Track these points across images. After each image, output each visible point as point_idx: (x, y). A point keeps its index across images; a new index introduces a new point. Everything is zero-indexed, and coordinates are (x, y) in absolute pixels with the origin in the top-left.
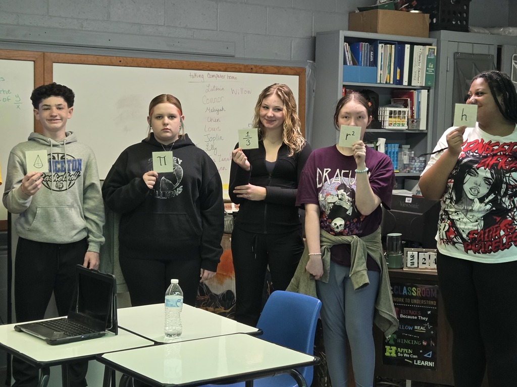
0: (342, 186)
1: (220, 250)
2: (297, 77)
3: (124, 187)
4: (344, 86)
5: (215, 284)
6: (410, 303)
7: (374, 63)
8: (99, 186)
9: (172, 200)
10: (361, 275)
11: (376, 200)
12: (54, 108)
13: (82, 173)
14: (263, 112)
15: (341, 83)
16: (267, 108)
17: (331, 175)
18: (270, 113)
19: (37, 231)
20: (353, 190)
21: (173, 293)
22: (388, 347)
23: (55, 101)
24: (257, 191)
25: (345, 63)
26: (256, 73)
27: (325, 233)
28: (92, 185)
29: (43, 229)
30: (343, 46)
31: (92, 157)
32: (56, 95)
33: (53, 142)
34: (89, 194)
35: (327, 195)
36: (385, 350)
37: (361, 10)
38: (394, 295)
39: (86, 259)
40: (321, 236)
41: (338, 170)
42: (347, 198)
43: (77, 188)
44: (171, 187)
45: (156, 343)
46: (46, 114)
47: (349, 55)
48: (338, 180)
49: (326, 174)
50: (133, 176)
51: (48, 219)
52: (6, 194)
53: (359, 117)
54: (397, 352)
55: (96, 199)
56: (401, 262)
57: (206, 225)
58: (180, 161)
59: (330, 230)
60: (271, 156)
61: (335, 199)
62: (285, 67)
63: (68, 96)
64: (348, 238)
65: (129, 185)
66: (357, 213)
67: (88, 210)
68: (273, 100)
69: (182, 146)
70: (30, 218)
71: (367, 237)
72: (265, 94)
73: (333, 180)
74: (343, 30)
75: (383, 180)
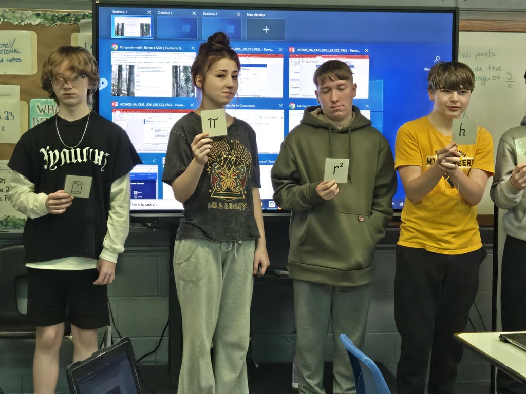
52: (493, 186)
70: (520, 214)
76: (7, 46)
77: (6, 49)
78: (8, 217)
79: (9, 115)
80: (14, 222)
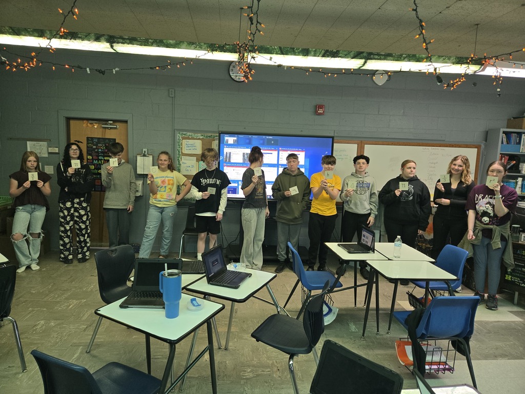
0: (489, 203)
1: (428, 223)
2: (477, 149)
3: (387, 195)
4: (501, 154)
5: (427, 235)
6: (521, 258)
7: (519, 143)
8: (377, 194)
9: (407, 202)
10: (497, 243)
11: (506, 210)
12: (361, 164)
13: (370, 188)
14: (453, 166)
15: (499, 152)
16: (455, 165)
17: (483, 198)
18: (456, 167)
19: (351, 208)
20: (494, 205)
21: (398, 241)
22: (507, 276)
23: (362, 161)
24: (446, 201)
25: (502, 143)
26: (455, 147)
27: (477, 222)
28: (374, 193)
29: (354, 208)
30: (502, 136)
31: (375, 182)
32: (363, 159)
33: (360, 176)
34: (372, 196)
35: (480, 206)
36: (505, 277)
37: (514, 118)
38: (513, 253)
39: (369, 219)
40: (475, 223)
41: (487, 196)
42: (491, 208)
43: (368, 194)
44: (407, 197)
45: (389, 259)
46: (358, 166)
47: (505, 140)
48: (486, 200)
49: (480, 197)
50: (392, 191)
51: (356, 204)
52: (341, 194)
53: (499, 171)
54: (511, 278)
55: (376, 199)
56: (518, 238)
57: (422, 213)
58: (412, 187)
59: (481, 222)
60: (454, 186)
61: (484, 209)
62: (470, 145)
63: (367, 160)
64: (491, 227)
65: (389, 195)
66: (495, 215)
67: (372, 202)
68: (459, 162)
69: (413, 180)
70: (349, 203)
71: (502, 226)
72: (455, 159)
73: (484, 200)
74: (503, 128)
75: (511, 201)
76: (193, 145)
79: (193, 166)
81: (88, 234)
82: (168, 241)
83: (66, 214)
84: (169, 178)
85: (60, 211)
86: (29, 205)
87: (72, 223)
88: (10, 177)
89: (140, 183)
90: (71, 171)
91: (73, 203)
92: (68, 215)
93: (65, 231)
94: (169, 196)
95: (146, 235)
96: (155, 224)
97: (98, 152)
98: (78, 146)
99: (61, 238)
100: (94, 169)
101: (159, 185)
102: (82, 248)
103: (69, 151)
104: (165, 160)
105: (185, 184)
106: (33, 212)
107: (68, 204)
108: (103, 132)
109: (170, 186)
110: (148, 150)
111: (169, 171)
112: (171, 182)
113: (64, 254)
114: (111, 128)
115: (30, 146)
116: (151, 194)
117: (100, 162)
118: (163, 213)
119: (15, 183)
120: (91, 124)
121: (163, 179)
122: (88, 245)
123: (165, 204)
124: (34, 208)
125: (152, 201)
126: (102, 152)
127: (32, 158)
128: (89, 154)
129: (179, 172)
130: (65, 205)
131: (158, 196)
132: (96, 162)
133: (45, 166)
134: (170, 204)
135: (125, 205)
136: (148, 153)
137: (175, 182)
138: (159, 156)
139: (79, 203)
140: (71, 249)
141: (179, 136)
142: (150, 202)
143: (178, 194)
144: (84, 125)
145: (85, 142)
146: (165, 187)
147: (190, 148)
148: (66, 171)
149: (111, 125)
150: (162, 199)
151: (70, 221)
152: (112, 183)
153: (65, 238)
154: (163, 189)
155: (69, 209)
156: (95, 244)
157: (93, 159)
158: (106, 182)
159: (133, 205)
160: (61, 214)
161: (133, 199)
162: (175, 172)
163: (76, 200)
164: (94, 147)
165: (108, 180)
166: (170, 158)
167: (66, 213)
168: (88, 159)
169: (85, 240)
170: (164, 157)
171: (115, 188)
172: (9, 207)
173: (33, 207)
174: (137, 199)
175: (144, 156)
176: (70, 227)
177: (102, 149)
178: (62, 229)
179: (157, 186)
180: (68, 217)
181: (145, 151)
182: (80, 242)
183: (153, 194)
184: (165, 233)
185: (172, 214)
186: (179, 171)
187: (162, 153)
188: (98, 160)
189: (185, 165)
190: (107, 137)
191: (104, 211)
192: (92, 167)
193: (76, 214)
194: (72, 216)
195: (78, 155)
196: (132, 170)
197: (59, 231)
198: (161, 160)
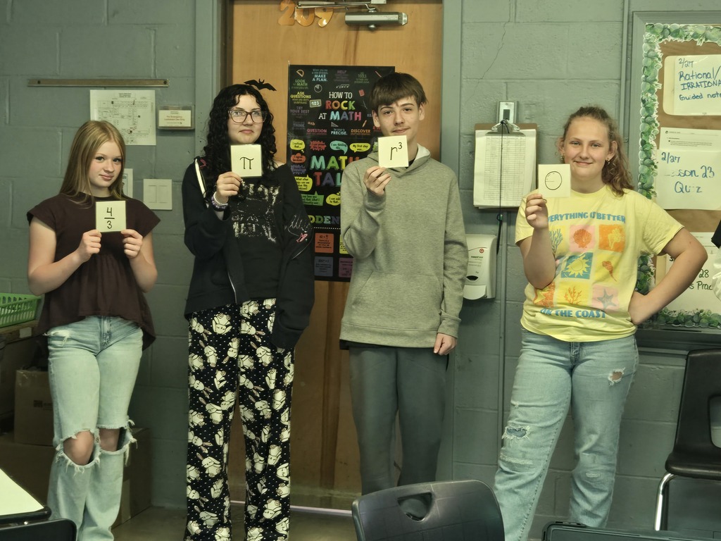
76: (709, 76)
77: (708, 80)
78: (702, 311)
79: (708, 171)
80: (709, 319)
81: (285, 447)
82: (597, 498)
83: (212, 360)
84: (606, 222)
85: (191, 350)
86: (94, 322)
87: (229, 397)
88: (30, 217)
89: (481, 244)
90: (226, 185)
91: (236, 320)
92: (220, 366)
93: (207, 431)
94: (605, 297)
95: (509, 464)
96: (544, 419)
97: (326, 124)
98: (260, 100)
99: (193, 456)
100: (312, 192)
101: (561, 247)
102: (260, 502)
103: (227, 117)
104: (594, 144)
105: (675, 248)
106: (104, 346)
107: (221, 324)
108: (347, 42)
109: (605, 255)
110: (518, 106)
111: (605, 191)
112: (615, 237)
113: (200, 522)
114: (379, 25)
115: (100, 103)
116: (529, 290)
117: (333, 162)
118: (580, 369)
119: (45, 236)
120: (306, 12)
121: (580, 222)
122: (284, 491)
123: (585, 330)
124: (109, 333)
125: (532, 318)
126: (342, 124)
127: (109, 148)
128: (294, 132)
129: (649, 197)
130: (208, 326)
131: (559, 294)
132: (319, 163)
133: (147, 182)
134: (609, 329)
135: (426, 334)
136: (517, 122)
137: (632, 237)
138: (567, 128)
139: (257, 321)
140: (227, 503)
141: (648, 41)
142: (525, 323)
143: (642, 288)
144: (283, 19)
145: (282, 83)
146: (589, 257)
147: (696, 91)
148: (211, 187)
149: (377, 13)
150: (574, 310)
151: (223, 390)
152: (380, 236)
153: (205, 456)
154: (578, 267)
155: (221, 343)
156: (305, 491)
157: (309, 153)
158: (359, 233)
159: (453, 332)
160: (196, 362)
161: (454, 308)
162: (631, 196)
163: (250, 308)
164: (316, 103)
165: (366, 227)
166: (612, 137)
167: (211, 354)
168: (290, 152)
169: (270, 471)
170: (589, 130)
171: (389, 259)
172: (25, 333)
173: (106, 325)
174: (472, 310)
175: (505, 130)
176: (225, 413)
177: (341, 111)
178: (197, 419)
179: (554, 251)
180: (220, 375)
181: (507, 113)
182: (253, 477)
183: (538, 288)
184: (586, 458)
185: (616, 375)
186: (647, 191)
187: (583, 112)
188: (328, 154)
189: (673, 167)
190: (364, 60)
191: (345, 352)
192: (305, 183)
193: (246, 362)
194: (232, 369)
195: (256, 134)
196: (456, 192)
197: (187, 427)
198: (578, 143)
